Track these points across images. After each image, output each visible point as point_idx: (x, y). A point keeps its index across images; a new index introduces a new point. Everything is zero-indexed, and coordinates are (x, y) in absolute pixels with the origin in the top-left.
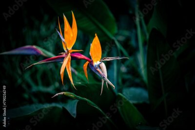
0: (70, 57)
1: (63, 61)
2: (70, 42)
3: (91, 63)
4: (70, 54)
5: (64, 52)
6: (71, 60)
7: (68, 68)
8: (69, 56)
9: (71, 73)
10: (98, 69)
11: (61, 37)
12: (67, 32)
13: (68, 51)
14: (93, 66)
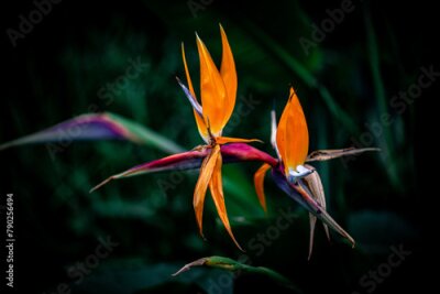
0: (220, 157)
1: (200, 167)
2: (217, 114)
3: (278, 168)
4: (218, 148)
5: (203, 143)
6: (223, 163)
7: (216, 187)
8: (217, 154)
9: (223, 201)
10: (301, 188)
11: (191, 100)
12: (208, 87)
13: (213, 139)
14: (284, 178)
